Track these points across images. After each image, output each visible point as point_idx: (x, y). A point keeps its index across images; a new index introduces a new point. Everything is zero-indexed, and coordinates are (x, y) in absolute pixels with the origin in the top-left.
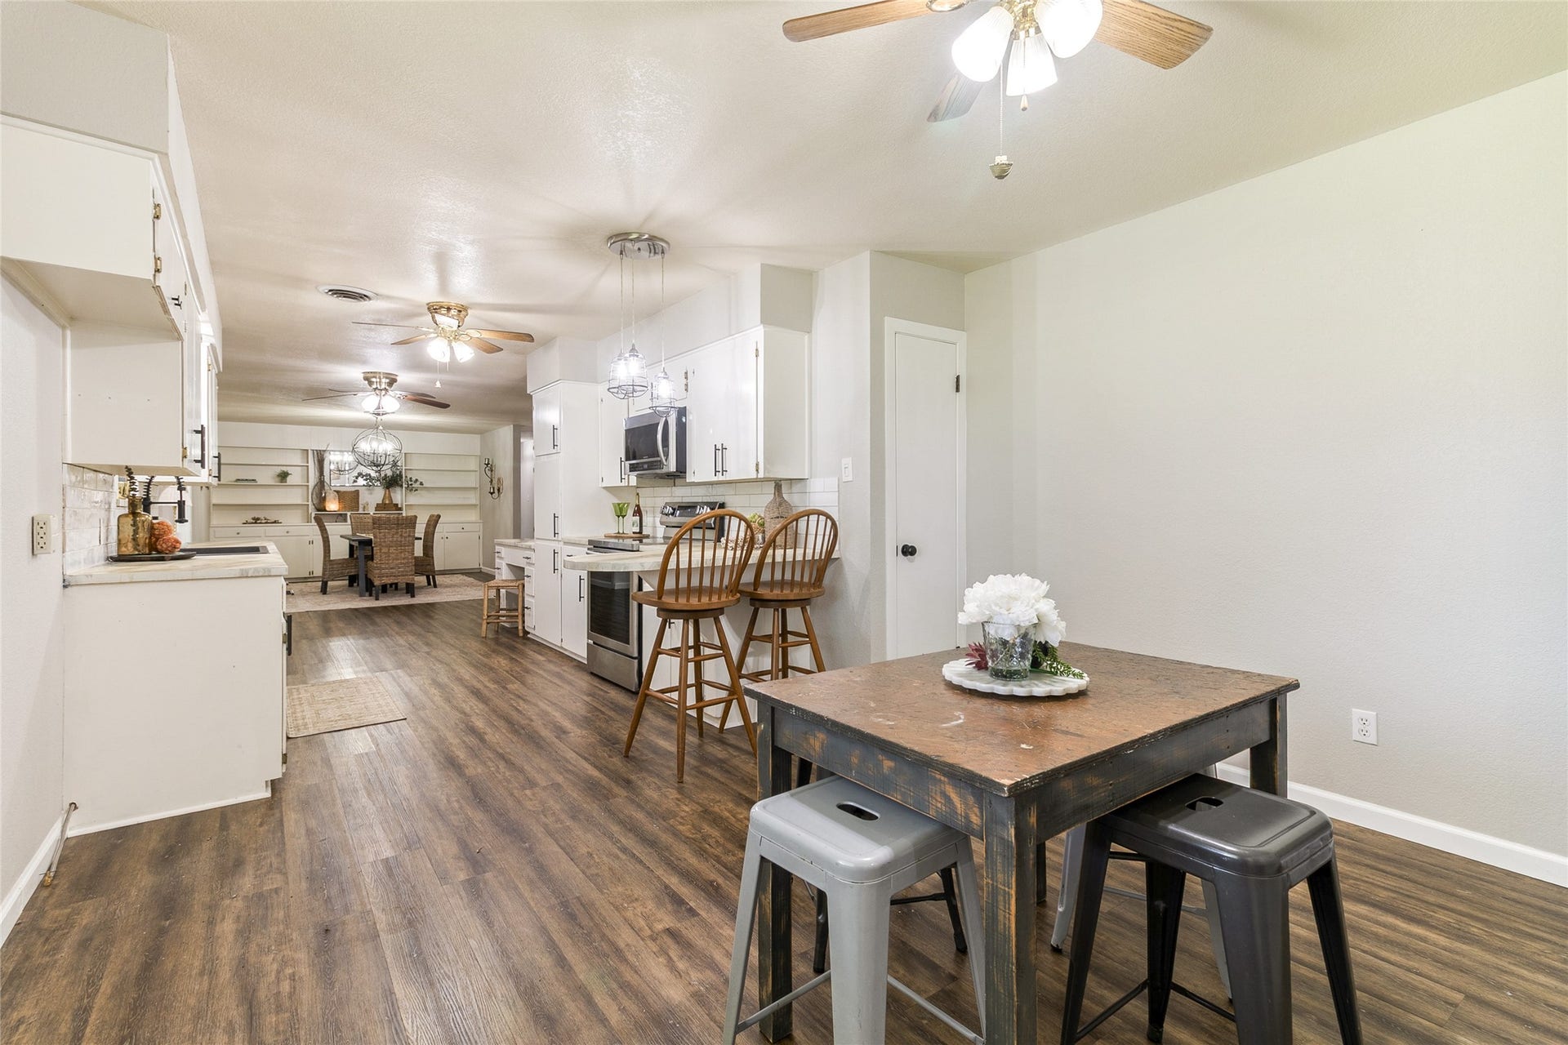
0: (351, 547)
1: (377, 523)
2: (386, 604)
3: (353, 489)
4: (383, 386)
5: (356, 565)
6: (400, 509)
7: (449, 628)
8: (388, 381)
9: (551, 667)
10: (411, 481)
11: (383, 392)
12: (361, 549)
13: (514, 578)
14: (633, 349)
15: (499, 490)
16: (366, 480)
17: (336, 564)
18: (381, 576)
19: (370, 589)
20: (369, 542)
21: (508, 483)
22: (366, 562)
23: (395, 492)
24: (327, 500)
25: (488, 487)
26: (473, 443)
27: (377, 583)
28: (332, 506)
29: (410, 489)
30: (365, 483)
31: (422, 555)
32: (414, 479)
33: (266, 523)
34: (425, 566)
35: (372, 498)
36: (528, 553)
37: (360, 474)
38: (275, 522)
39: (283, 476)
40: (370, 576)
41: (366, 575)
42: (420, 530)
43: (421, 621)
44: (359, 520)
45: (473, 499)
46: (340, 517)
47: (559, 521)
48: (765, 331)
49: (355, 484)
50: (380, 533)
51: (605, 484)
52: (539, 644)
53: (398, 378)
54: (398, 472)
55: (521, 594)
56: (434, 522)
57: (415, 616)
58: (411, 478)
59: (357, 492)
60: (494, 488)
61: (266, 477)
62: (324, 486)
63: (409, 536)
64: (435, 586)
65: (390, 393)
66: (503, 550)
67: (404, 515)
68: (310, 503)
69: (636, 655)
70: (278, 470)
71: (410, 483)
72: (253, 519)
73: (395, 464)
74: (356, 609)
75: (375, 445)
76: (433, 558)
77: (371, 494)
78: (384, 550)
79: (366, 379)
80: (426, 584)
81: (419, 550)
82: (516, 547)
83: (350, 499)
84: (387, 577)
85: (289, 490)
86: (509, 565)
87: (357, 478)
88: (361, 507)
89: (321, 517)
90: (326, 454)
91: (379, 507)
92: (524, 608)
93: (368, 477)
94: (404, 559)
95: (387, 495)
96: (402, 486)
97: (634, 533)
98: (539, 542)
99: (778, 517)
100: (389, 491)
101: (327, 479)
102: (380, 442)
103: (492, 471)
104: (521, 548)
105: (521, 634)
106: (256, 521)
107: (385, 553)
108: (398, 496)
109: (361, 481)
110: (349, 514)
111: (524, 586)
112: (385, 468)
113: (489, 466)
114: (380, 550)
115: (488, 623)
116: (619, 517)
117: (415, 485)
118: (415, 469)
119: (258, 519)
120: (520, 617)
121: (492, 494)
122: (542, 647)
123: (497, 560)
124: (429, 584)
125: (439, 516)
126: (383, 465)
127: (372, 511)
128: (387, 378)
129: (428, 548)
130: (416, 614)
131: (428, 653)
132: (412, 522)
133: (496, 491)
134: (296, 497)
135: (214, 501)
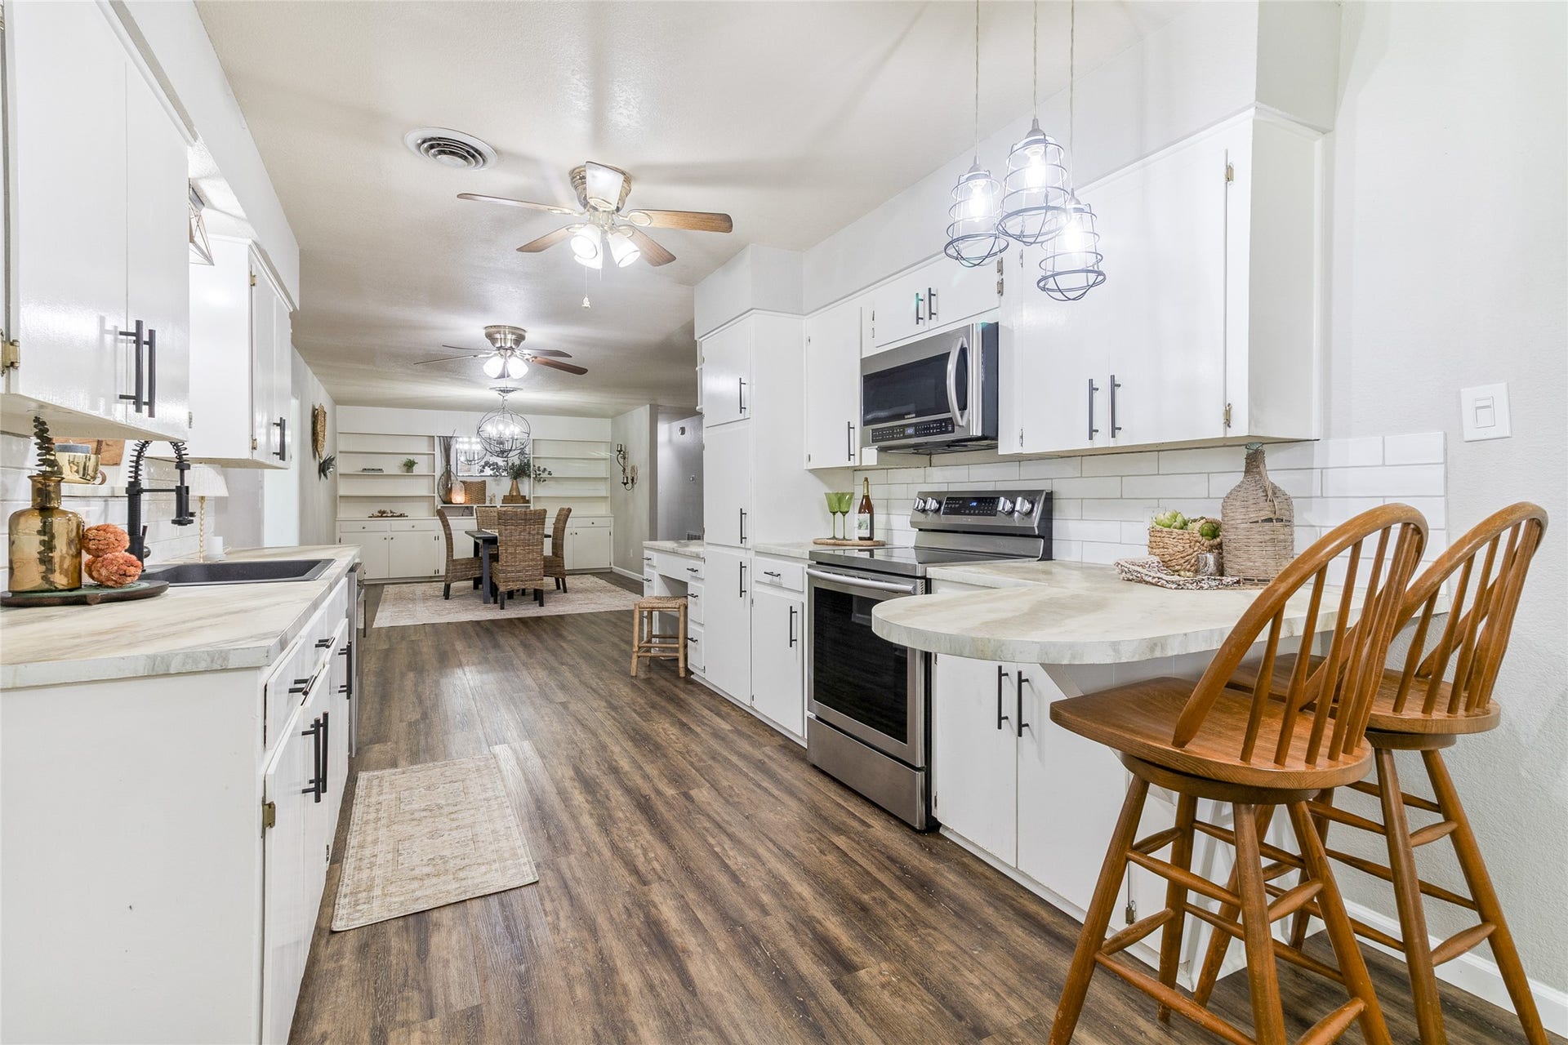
0: (476, 545)
1: (503, 518)
2: (513, 616)
3: (480, 479)
4: (509, 345)
5: (479, 567)
6: (528, 502)
7: (588, 657)
8: (514, 337)
9: (745, 746)
10: (539, 470)
11: (509, 352)
12: (487, 547)
13: (670, 596)
14: (1035, 130)
15: (633, 480)
16: (493, 469)
17: (460, 564)
18: (507, 581)
19: (494, 595)
20: (492, 541)
21: (643, 473)
22: (491, 562)
23: (522, 483)
24: (453, 491)
25: (620, 478)
26: (602, 429)
27: (502, 588)
28: (459, 498)
29: (538, 479)
30: (491, 472)
31: (551, 554)
32: (542, 468)
33: (392, 516)
34: (554, 566)
35: (499, 489)
36: (693, 564)
37: (487, 464)
38: (401, 516)
39: (410, 465)
40: (494, 580)
41: (491, 578)
42: (549, 529)
43: (551, 643)
44: (485, 514)
45: (603, 490)
46: (467, 510)
47: (747, 521)
48: (1256, 124)
49: (482, 474)
50: (506, 530)
51: (813, 465)
52: (712, 694)
53: (526, 335)
54: (526, 461)
55: (682, 619)
56: (564, 516)
57: (545, 636)
58: (539, 467)
59: (484, 482)
60: (627, 478)
61: (393, 466)
62: (450, 476)
63: (538, 533)
64: (565, 591)
65: (518, 352)
66: (654, 556)
67: (532, 508)
68: (436, 495)
69: (920, 763)
70: (405, 459)
71: (538, 472)
72: (379, 512)
73: (522, 453)
74: (478, 623)
75: (501, 427)
76: (563, 558)
77: (498, 485)
78: (511, 550)
79: (490, 336)
80: (555, 587)
81: (548, 550)
82: (674, 553)
83: (477, 490)
84: (513, 581)
85: (414, 480)
86: (663, 577)
87: (484, 468)
88: (488, 499)
89: (444, 510)
90: (453, 442)
91: (506, 500)
92: (686, 638)
93: (495, 467)
94: (532, 560)
95: (515, 486)
96: (529, 476)
97: (861, 539)
98: (711, 548)
99: (1270, 520)
100: (517, 482)
101: (453, 469)
102: (507, 425)
103: (624, 459)
104: (684, 556)
105: (682, 674)
106: (382, 514)
107: (511, 553)
108: (526, 487)
109: (488, 471)
110: (475, 506)
111: (686, 608)
112: (511, 454)
113: (622, 452)
114: (506, 550)
115: (639, 657)
116: (834, 513)
117: (545, 475)
118: (543, 456)
119: (384, 512)
120: (681, 650)
121: (625, 484)
122: (719, 702)
123: (646, 569)
124: (558, 588)
125: (570, 510)
126: (510, 450)
127: (498, 504)
128: (513, 334)
129: (558, 547)
130: (544, 630)
131: (564, 705)
132: (541, 516)
133: (630, 481)
134: (422, 488)
135: (342, 492)
